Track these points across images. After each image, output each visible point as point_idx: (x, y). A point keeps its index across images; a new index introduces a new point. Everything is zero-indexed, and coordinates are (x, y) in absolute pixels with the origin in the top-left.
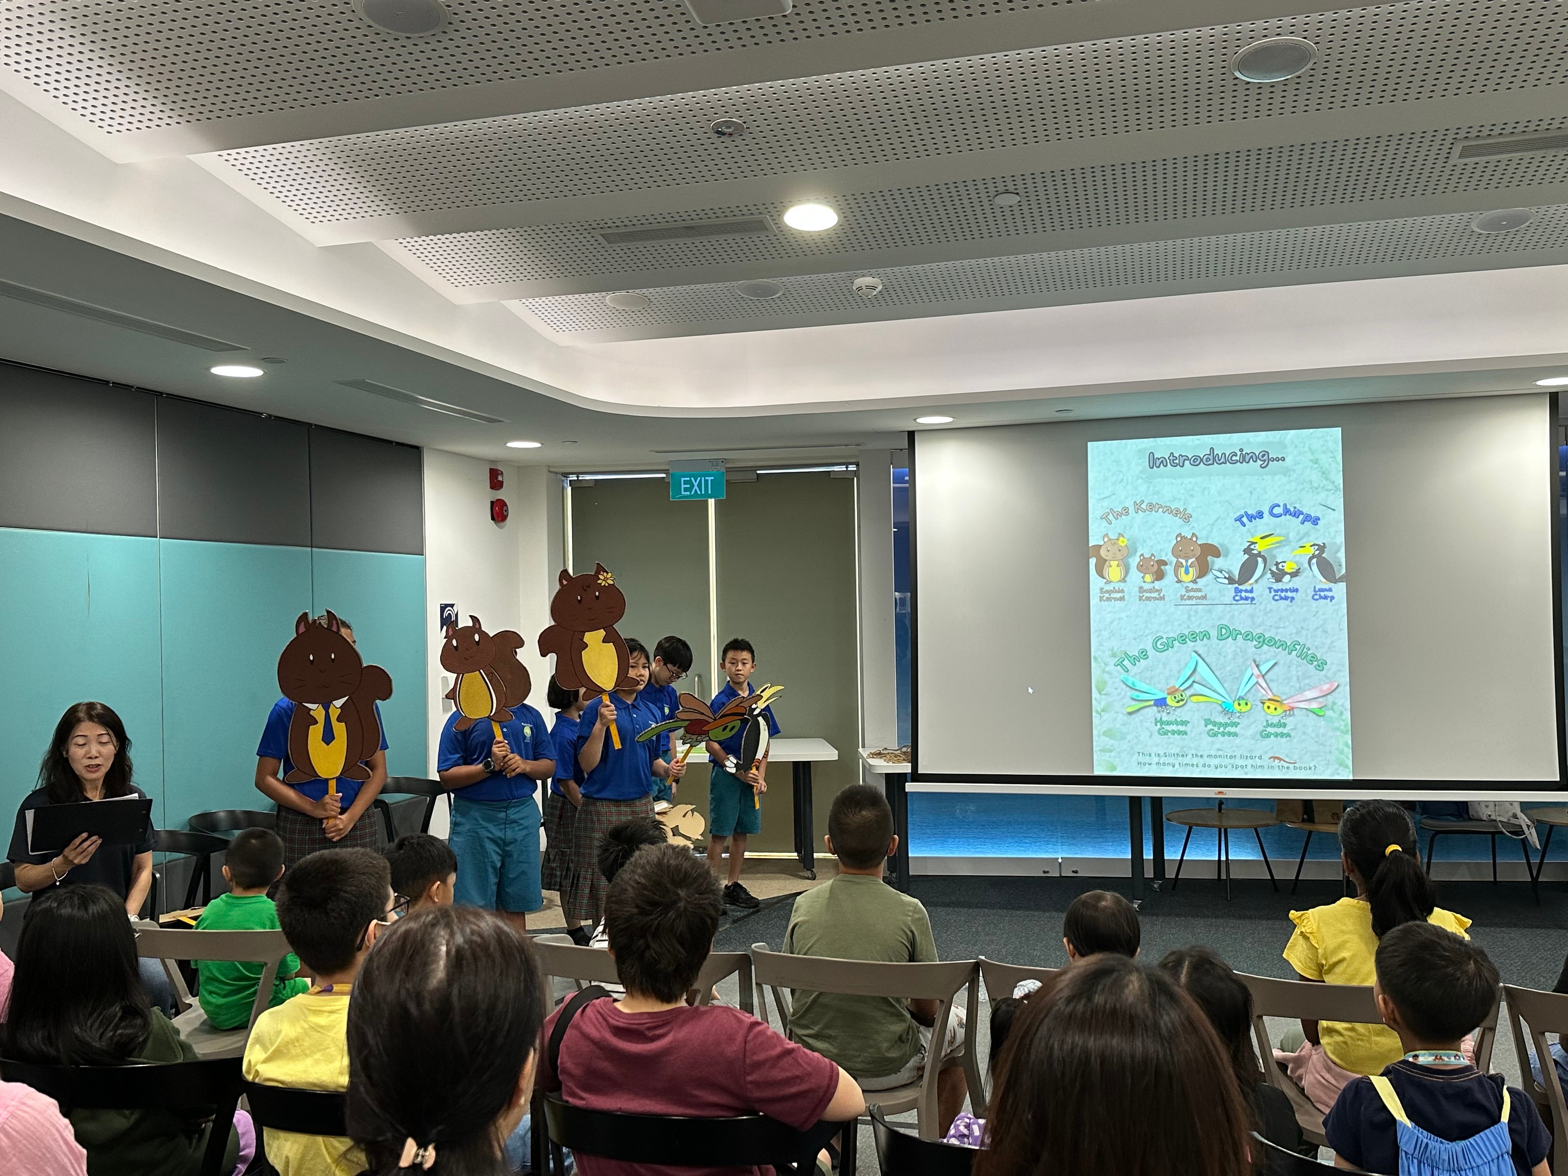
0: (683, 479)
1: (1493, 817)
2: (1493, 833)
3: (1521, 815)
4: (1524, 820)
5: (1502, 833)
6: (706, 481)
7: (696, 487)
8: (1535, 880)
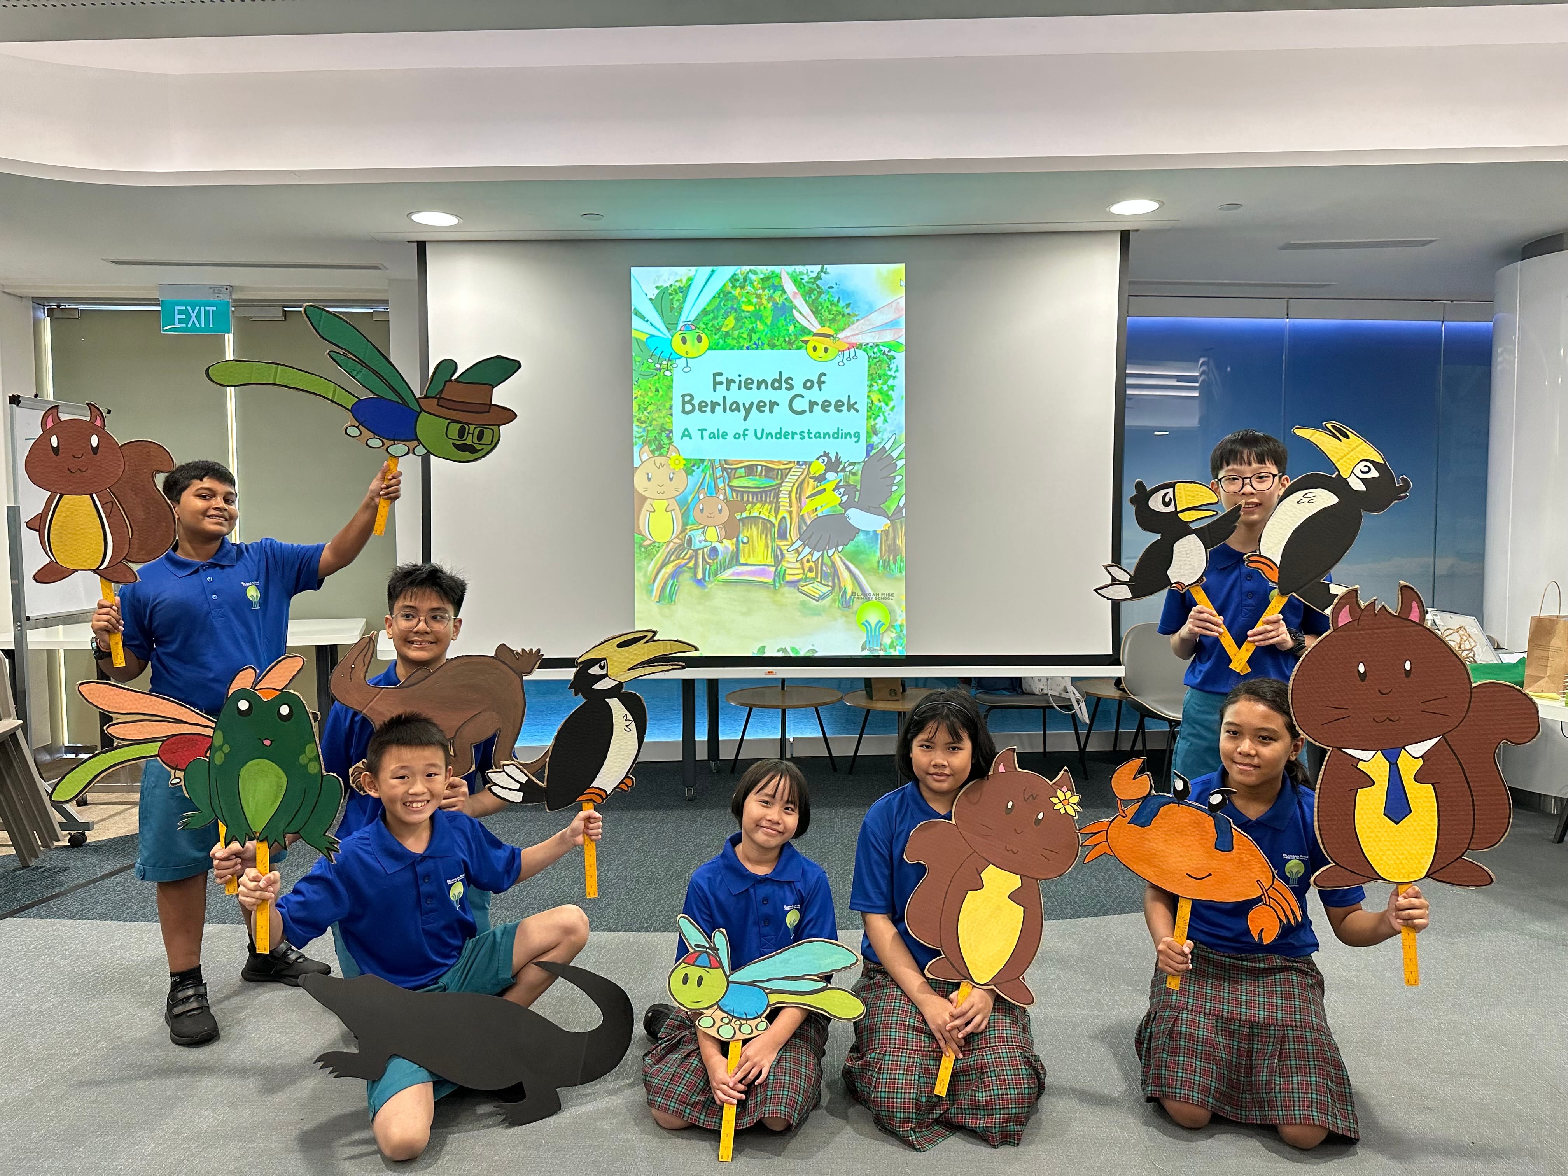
0: (177, 308)
1: (1045, 692)
2: (1044, 708)
3: (1071, 688)
4: (1074, 694)
5: (1052, 707)
6: (207, 312)
7: (194, 318)
8: (1082, 750)
